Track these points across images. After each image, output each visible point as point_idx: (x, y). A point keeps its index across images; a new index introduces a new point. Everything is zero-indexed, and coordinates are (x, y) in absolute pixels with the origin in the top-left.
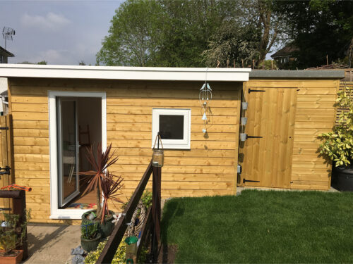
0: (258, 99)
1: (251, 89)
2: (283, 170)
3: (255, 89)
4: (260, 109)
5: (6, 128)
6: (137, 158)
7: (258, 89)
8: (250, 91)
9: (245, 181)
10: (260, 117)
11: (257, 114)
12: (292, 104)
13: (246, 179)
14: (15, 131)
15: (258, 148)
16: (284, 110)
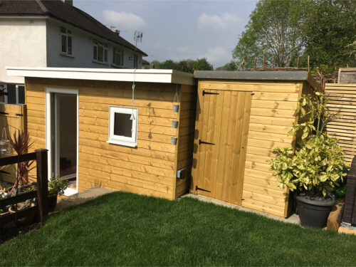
0: (212, 103)
1: (206, 91)
2: (234, 184)
3: (209, 91)
4: (214, 114)
5: (21, 115)
6: (99, 150)
7: (212, 92)
8: (204, 93)
9: (197, 188)
10: (213, 122)
11: (211, 118)
12: (245, 110)
13: (199, 187)
14: (29, 118)
15: (210, 155)
16: (237, 117)
